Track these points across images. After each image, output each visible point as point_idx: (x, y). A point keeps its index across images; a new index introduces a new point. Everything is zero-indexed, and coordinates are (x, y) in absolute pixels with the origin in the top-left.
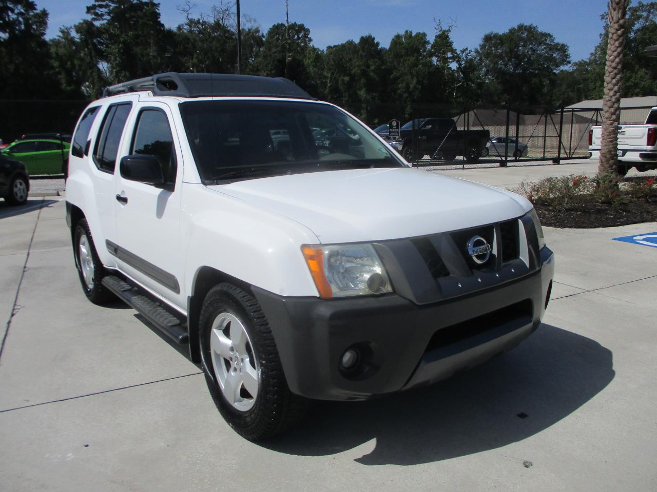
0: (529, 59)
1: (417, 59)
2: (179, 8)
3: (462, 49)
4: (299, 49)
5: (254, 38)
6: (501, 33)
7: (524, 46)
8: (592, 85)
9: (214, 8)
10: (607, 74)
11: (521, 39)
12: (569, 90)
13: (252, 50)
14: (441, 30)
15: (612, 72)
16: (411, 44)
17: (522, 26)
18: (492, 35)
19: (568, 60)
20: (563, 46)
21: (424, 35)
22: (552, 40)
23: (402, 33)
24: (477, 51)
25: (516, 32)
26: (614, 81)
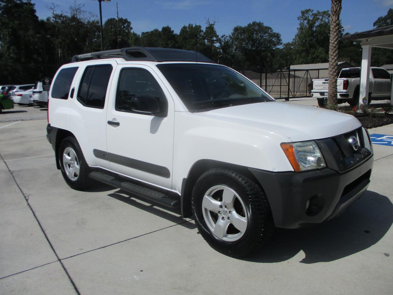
0: (259, 41)
1: (196, 41)
2: (48, 7)
3: (222, 35)
4: (124, 34)
5: (96, 26)
6: (243, 26)
7: (256, 34)
8: (294, 57)
9: (71, 8)
10: (330, 50)
11: (255, 30)
12: (281, 59)
13: (95, 34)
14: (210, 24)
15: (333, 49)
16: (192, 32)
17: (255, 23)
18: (239, 28)
19: (281, 42)
20: (278, 34)
21: (200, 27)
22: (272, 31)
23: (187, 25)
24: (230, 37)
25: (251, 26)
26: (335, 54)
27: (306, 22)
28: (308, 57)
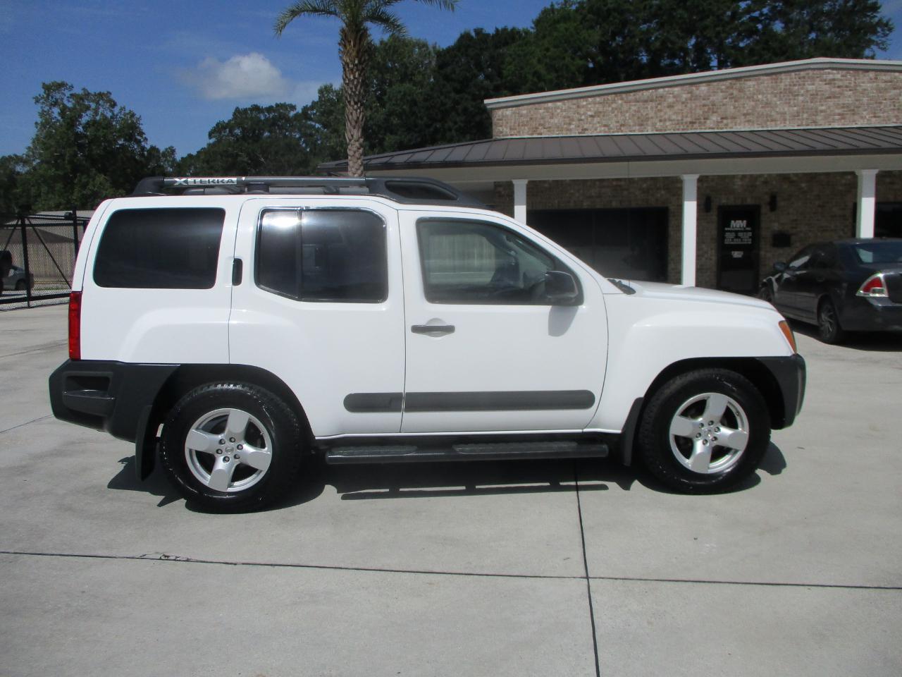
27: (56, 111)
28: (72, 193)
